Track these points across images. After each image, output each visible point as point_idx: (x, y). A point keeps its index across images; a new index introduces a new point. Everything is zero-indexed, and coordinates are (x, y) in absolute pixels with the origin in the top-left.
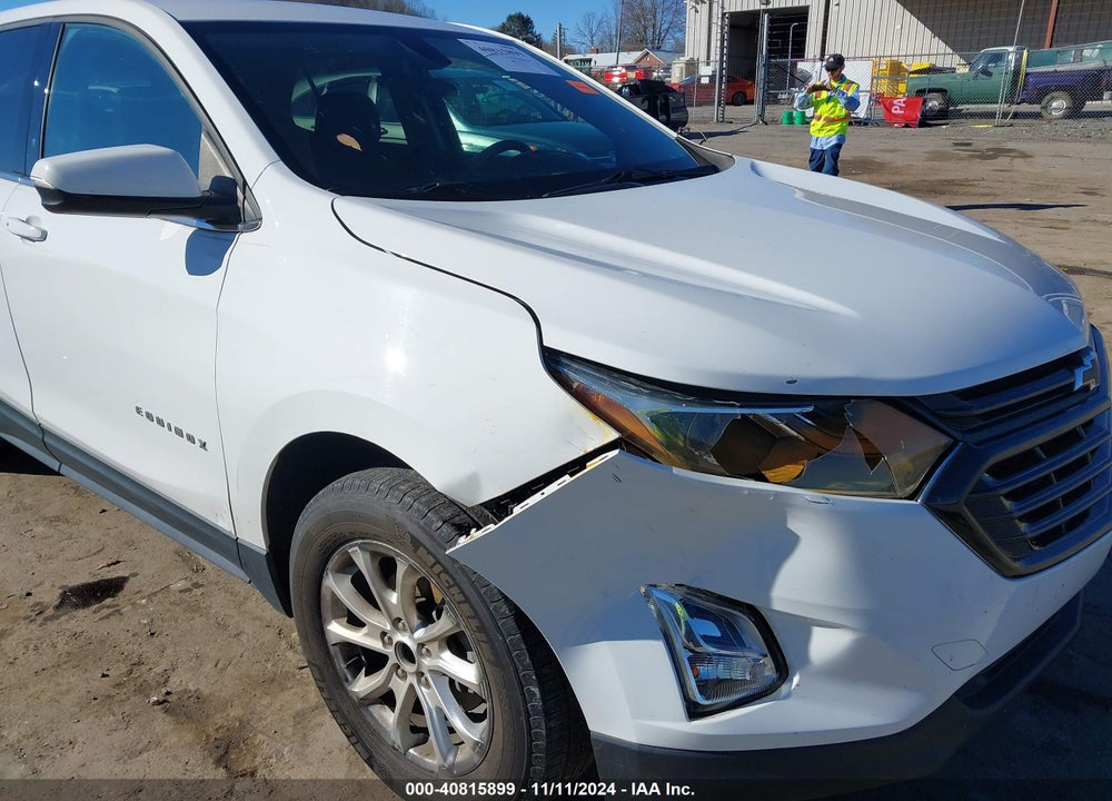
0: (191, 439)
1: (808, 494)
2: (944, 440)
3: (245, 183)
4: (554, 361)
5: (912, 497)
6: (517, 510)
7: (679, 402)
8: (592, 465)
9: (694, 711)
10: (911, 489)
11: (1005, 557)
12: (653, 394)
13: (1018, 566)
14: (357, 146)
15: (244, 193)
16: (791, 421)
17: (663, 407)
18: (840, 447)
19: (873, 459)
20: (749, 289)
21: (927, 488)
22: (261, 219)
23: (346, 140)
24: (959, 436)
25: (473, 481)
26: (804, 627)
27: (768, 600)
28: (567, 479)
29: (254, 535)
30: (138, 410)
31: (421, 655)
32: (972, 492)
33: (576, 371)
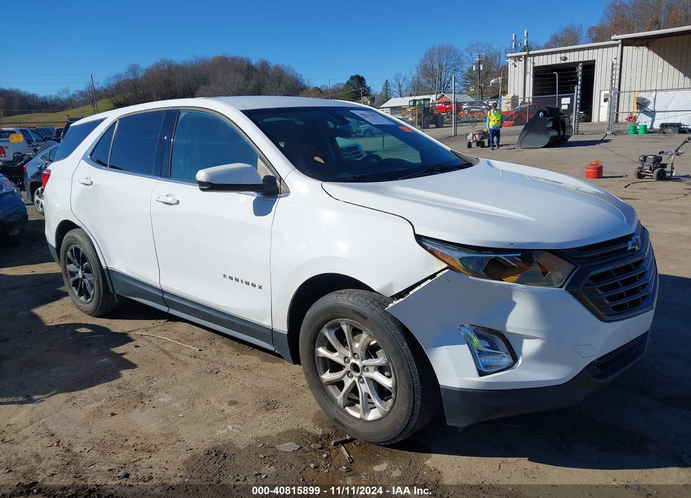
0: (254, 285)
1: (521, 286)
2: (572, 267)
3: (281, 178)
4: (420, 239)
5: (561, 287)
6: (411, 293)
7: (470, 253)
8: (438, 276)
9: (481, 374)
10: (560, 285)
11: (601, 313)
12: (459, 250)
13: (608, 318)
14: (322, 162)
15: (280, 182)
16: (513, 259)
17: (465, 255)
18: (531, 269)
19: (545, 273)
20: (495, 213)
21: (566, 284)
22: (289, 192)
23: (317, 159)
24: (578, 265)
25: (390, 286)
26: (521, 338)
27: (505, 327)
28: (429, 281)
29: (282, 326)
30: (225, 276)
31: (364, 371)
32: (584, 286)
33: (428, 243)
